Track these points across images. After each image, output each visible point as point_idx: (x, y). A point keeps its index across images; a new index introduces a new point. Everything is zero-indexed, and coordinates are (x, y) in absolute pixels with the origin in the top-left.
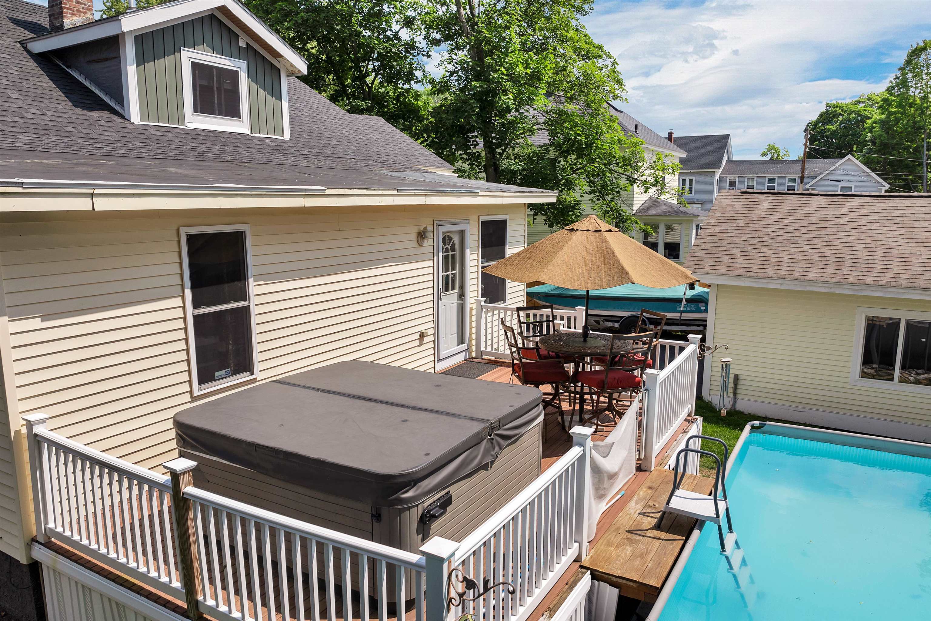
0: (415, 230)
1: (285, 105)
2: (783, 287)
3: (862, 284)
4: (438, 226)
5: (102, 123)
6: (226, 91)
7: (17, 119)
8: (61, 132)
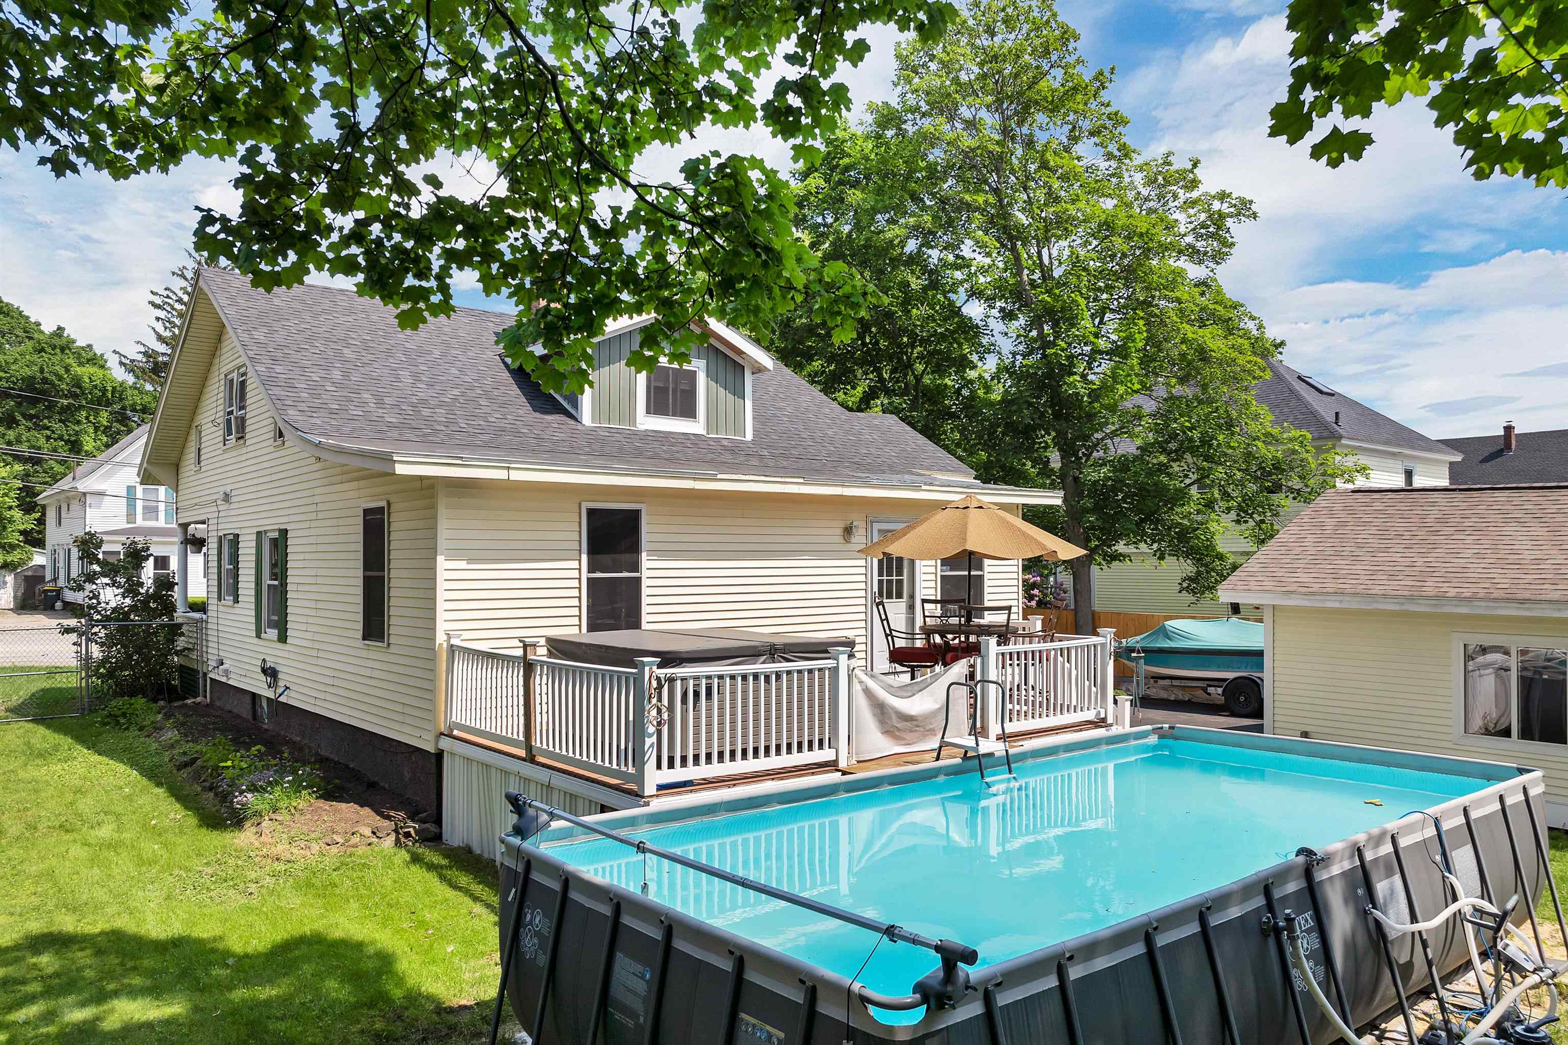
0: (842, 525)
1: (749, 404)
2: (1343, 606)
3: (1440, 598)
4: (872, 522)
5: (556, 425)
6: (683, 391)
7: (482, 423)
8: (517, 433)
